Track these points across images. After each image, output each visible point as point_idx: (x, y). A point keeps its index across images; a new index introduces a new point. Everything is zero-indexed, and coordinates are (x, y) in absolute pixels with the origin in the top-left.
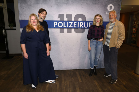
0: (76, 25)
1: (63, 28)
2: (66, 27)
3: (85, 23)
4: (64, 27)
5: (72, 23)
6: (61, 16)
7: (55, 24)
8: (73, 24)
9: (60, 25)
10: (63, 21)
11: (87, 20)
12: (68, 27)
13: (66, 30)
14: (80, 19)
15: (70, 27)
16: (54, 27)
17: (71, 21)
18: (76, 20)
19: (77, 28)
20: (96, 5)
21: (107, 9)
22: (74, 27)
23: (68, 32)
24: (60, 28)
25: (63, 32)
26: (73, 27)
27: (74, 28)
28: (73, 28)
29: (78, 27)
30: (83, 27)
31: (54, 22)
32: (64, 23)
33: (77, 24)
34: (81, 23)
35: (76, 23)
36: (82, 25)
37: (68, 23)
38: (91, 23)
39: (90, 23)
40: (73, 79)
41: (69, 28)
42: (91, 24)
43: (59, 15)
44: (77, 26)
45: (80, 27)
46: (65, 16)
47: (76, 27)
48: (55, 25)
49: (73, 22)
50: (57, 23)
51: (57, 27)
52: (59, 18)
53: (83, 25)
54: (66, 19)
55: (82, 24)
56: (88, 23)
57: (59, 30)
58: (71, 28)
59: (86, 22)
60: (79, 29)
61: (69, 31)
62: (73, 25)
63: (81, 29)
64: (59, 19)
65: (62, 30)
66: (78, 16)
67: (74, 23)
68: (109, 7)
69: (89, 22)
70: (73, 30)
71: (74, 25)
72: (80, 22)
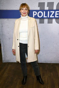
0: (58, 14)
1: (43, 18)
2: (46, 17)
5: (53, 12)
6: (41, 5)
7: (35, 13)
9: (40, 14)
10: (43, 11)
12: (48, 17)
13: (46, 21)
15: (51, 16)
16: (34, 17)
17: (53, 10)
23: (48, 23)
24: (40, 18)
25: (43, 23)
26: (55, 16)
28: (55, 18)
31: (34, 12)
32: (44, 12)
35: (58, 12)
37: (49, 12)
40: (52, 74)
46: (46, 5)
48: (34, 15)
49: (55, 11)
50: (36, 12)
52: (39, 7)
54: (46, 8)
57: (38, 20)
58: (52, 18)
61: (50, 22)
62: (54, 15)
64: (38, 9)
65: (42, 20)
70: (54, 20)
71: (56, 14)
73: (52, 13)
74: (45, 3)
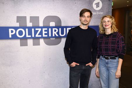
0: (46, 32)
1: (25, 38)
2: (30, 36)
3: (60, 29)
4: (27, 36)
5: (40, 30)
7: (12, 32)
8: (42, 31)
9: (21, 33)
10: (24, 28)
11: (63, 25)
12: (33, 36)
13: (30, 42)
14: (52, 24)
15: (37, 36)
16: (10, 36)
17: (39, 27)
18: (46, 25)
19: (48, 38)
20: (76, 2)
21: (92, 7)
22: (44, 36)
24: (21, 39)
25: (26, 45)
27: (44, 38)
28: (42, 37)
29: (50, 35)
30: (57, 35)
31: (10, 30)
32: (27, 30)
33: (48, 31)
34: (54, 29)
35: (46, 29)
36: (55, 33)
37: (33, 30)
39: (68, 29)
41: (35, 38)
44: (48, 34)
45: (54, 35)
46: (28, 20)
47: (47, 36)
48: (10, 34)
49: (42, 28)
50: (14, 30)
51: (14, 37)
52: (18, 23)
53: (58, 33)
54: (29, 24)
55: (55, 31)
56: (65, 29)
57: (18, 41)
58: (39, 38)
59: (62, 28)
60: (51, 39)
61: (36, 43)
62: (41, 33)
63: (54, 39)
64: (18, 25)
65: (24, 41)
66: (48, 19)
67: (44, 29)
68: (95, 4)
69: (66, 27)
70: (42, 41)
71: (44, 32)
72: (52, 28)
74: (26, 17)
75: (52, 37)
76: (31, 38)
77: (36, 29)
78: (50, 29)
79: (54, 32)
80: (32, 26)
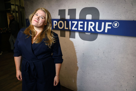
0: (82, 26)
1: (64, 30)
3: (97, 23)
5: (76, 22)
6: (62, 12)
8: (77, 24)
10: (64, 20)
11: (101, 18)
15: (73, 29)
16: (54, 28)
17: (75, 20)
19: (83, 32)
24: (61, 30)
25: (64, 36)
26: (78, 29)
27: (80, 32)
28: (78, 31)
29: (85, 30)
30: (93, 30)
31: (54, 22)
32: (65, 22)
33: (83, 24)
34: (90, 23)
35: (82, 22)
37: (70, 22)
38: (111, 23)
39: (107, 24)
41: (71, 31)
42: (109, 25)
43: (60, 11)
44: (83, 28)
45: (89, 30)
48: (54, 25)
49: (78, 21)
52: (60, 16)
55: (91, 25)
56: (103, 23)
58: (75, 31)
59: (100, 22)
60: (86, 33)
62: (77, 26)
63: (89, 34)
67: (80, 22)
69: (105, 21)
70: (77, 34)
73: (74, 23)
74: (65, 10)
75: (87, 31)
76: (69, 30)
77: (73, 22)
78: (86, 23)
79: (90, 27)
80: (69, 19)
